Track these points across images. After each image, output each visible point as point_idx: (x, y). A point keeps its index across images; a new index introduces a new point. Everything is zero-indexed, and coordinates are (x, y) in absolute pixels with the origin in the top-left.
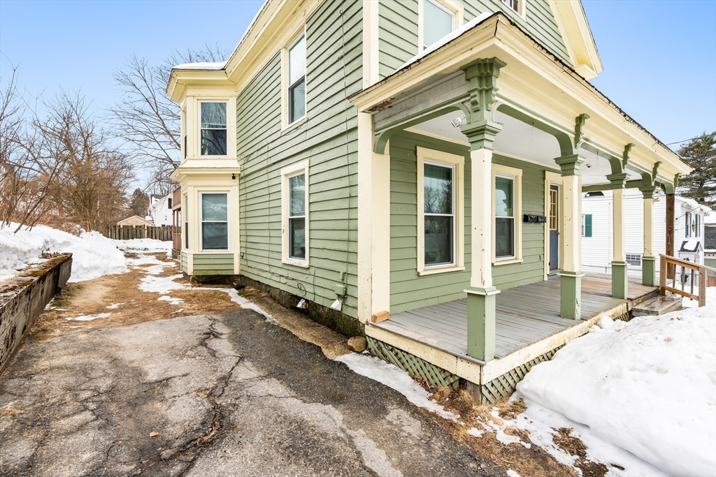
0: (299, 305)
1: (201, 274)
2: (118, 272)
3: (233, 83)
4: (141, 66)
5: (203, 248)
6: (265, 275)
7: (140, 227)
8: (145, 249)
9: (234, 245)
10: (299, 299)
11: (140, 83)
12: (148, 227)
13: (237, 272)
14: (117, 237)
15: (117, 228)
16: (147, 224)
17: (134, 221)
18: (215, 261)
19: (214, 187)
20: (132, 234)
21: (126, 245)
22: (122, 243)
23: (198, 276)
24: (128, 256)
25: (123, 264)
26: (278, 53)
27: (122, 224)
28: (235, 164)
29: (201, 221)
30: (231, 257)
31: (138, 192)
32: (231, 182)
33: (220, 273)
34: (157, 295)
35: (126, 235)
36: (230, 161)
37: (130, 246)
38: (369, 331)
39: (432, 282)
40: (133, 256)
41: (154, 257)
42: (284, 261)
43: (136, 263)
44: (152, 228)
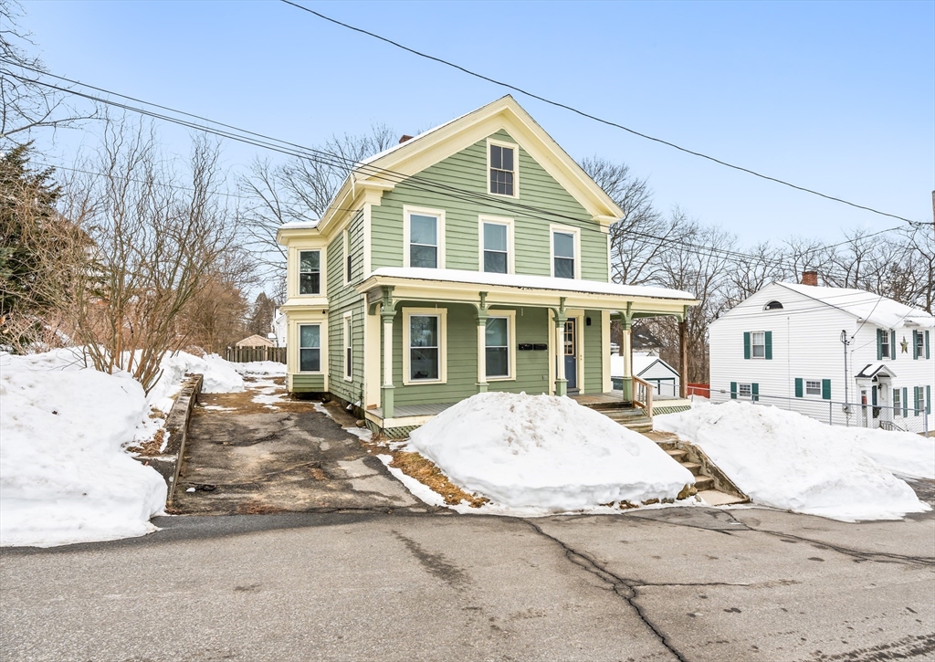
0: (348, 408)
1: (299, 391)
2: (237, 391)
3: (324, 236)
4: (263, 167)
5: (301, 370)
6: (339, 390)
7: (260, 347)
8: (266, 373)
9: (324, 369)
10: (349, 403)
11: (261, 186)
12: (268, 348)
13: (326, 390)
14: (236, 359)
15: (236, 349)
16: (267, 345)
17: (253, 341)
18: (310, 379)
19: (310, 320)
20: (252, 356)
21: (244, 368)
22: (240, 366)
23: (297, 393)
24: (246, 379)
25: (241, 385)
26: (341, 233)
27: (241, 344)
28: (326, 302)
29: (300, 348)
30: (322, 377)
31: (262, 297)
32: (322, 316)
33: (313, 390)
34: (264, 404)
35: (245, 357)
36: (321, 300)
37: (250, 369)
38: (367, 416)
39: (415, 390)
40: (252, 380)
41: (272, 381)
42: (345, 378)
43: (252, 385)
44: (273, 349)
